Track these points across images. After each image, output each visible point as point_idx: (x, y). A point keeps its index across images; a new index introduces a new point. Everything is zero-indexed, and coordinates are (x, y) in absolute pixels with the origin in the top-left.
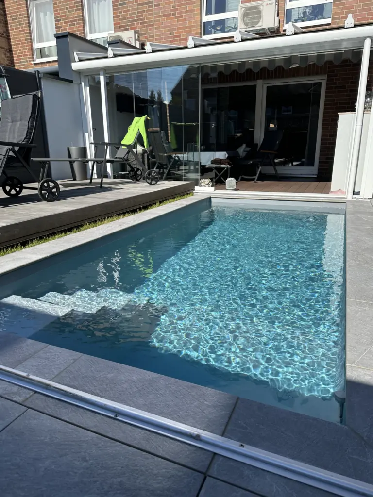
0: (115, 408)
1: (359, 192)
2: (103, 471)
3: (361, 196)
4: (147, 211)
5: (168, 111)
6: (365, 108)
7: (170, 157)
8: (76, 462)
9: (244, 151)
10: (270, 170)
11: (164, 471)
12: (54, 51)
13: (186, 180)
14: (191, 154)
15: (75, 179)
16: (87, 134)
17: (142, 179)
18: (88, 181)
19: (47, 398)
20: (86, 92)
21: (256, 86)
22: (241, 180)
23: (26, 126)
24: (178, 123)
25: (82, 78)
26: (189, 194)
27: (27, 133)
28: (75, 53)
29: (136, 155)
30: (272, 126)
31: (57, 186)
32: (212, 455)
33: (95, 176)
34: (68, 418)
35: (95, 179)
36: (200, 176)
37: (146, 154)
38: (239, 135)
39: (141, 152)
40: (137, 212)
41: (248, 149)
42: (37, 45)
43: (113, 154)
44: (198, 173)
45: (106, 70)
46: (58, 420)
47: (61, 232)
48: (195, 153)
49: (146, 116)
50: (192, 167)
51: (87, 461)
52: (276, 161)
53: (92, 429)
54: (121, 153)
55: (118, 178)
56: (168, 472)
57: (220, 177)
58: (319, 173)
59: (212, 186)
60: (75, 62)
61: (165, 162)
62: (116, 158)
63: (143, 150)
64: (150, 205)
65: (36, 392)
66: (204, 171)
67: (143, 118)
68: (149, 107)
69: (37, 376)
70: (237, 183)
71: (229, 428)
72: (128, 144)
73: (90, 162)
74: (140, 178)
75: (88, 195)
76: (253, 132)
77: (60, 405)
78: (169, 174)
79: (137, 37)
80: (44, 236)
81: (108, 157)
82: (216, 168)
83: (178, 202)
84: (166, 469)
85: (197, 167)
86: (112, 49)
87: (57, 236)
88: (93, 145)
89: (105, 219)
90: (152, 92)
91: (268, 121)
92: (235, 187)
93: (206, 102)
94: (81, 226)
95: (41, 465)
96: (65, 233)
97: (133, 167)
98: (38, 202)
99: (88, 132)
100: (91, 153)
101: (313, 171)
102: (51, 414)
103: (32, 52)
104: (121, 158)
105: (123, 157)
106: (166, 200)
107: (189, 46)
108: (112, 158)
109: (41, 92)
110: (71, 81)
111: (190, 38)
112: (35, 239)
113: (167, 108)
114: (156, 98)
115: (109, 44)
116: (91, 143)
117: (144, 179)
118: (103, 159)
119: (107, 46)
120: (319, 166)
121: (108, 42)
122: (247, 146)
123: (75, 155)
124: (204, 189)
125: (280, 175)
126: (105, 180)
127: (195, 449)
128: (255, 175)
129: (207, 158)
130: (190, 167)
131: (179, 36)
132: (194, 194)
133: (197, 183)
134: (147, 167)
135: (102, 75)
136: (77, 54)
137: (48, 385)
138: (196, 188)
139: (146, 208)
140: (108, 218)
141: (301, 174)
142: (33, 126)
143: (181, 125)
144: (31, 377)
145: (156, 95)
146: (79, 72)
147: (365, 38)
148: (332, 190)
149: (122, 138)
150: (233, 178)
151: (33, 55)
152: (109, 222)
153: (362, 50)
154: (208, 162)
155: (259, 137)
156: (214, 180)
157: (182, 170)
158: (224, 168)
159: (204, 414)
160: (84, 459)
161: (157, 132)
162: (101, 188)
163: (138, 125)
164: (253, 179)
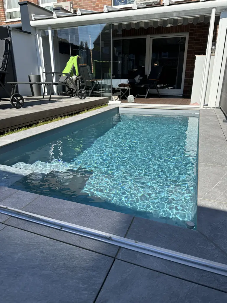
0: (60, 224)
1: (207, 104)
2: (54, 258)
3: (208, 106)
4: (79, 115)
5: (91, 54)
6: (211, 53)
7: (93, 82)
8: (37, 254)
9: (139, 79)
10: (154, 91)
11: (90, 257)
12: (19, 14)
13: (103, 96)
14: (106, 80)
15: (33, 95)
16: (41, 67)
17: (76, 95)
18: (42, 97)
19: (19, 220)
20: (40, 40)
21: (146, 38)
22: (137, 97)
23: (2, 60)
24: (98, 61)
25: (37, 31)
26: (105, 105)
27: (2, 64)
28: (32, 15)
29: (71, 81)
30: (156, 65)
31: (22, 99)
32: (119, 248)
33: (46, 94)
34: (32, 230)
35: (46, 95)
36: (112, 94)
37: (78, 81)
38: (136, 70)
39: (75, 79)
40: (73, 115)
41: (141, 78)
42: (8, 10)
43: (57, 79)
44: (110, 93)
45: (52, 26)
46: (26, 231)
47: (25, 127)
48: (109, 80)
49: (78, 55)
50: (107, 89)
51: (44, 253)
52: (158, 86)
53: (47, 236)
54: (62, 79)
55: (61, 95)
56: (92, 258)
57: (124, 96)
58: (184, 93)
59: (119, 101)
60: (32, 21)
61: (90, 85)
62: (59, 82)
63: (76, 78)
64: (81, 112)
65: (12, 216)
66: (114, 91)
67: (76, 57)
68: (80, 51)
69: (12, 208)
70: (134, 99)
71: (129, 233)
72: (67, 73)
73: (43, 84)
74: (75, 95)
75: (42, 105)
76: (144, 68)
77: (27, 223)
78: (92, 92)
79: (71, 6)
80: (15, 129)
81: (54, 81)
82: (122, 90)
83: (98, 110)
84: (91, 256)
85: (110, 89)
86: (56, 13)
87: (23, 129)
88: (44, 74)
89: (53, 119)
90: (82, 42)
91: (153, 62)
92: (133, 101)
93: (115, 49)
94: (38, 123)
95: (15, 256)
96: (28, 127)
97: (70, 88)
98: (11, 108)
99: (41, 66)
100: (43, 79)
101: (180, 92)
102: (22, 228)
103: (5, 14)
104: (62, 82)
105: (63, 81)
106: (91, 109)
107: (104, 12)
108: (57, 82)
109: (11, 38)
110: (30, 33)
111: (105, 6)
112: (9, 130)
113: (91, 52)
114: (84, 46)
115: (54, 10)
116: (44, 73)
117: (77, 95)
118: (51, 83)
119: (53, 11)
120: (184, 89)
121: (53, 8)
122: (141, 76)
123: (33, 80)
124: (115, 102)
125: (161, 95)
126: (52, 96)
127: (108, 244)
128: (146, 94)
129: (116, 83)
130: (105, 89)
131: (98, 6)
132: (109, 105)
133: (110, 98)
134: (79, 88)
135: (49, 30)
136: (33, 15)
137: (19, 212)
138: (110, 102)
139: (78, 113)
140: (55, 118)
141: (173, 94)
142: (6, 60)
143: (100, 63)
144: (8, 208)
145: (84, 45)
146: (35, 28)
147: (213, 8)
148: (191, 103)
149: (63, 70)
150: (132, 96)
151: (5, 16)
152: (55, 121)
153: (210, 16)
154: (117, 86)
155: (148, 71)
156: (120, 97)
157: (101, 91)
158: (127, 90)
159: (114, 226)
160: (42, 252)
161: (85, 66)
162: (50, 101)
163: (73, 61)
164: (144, 97)
